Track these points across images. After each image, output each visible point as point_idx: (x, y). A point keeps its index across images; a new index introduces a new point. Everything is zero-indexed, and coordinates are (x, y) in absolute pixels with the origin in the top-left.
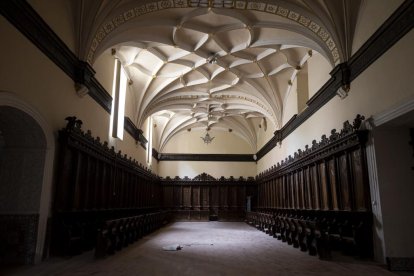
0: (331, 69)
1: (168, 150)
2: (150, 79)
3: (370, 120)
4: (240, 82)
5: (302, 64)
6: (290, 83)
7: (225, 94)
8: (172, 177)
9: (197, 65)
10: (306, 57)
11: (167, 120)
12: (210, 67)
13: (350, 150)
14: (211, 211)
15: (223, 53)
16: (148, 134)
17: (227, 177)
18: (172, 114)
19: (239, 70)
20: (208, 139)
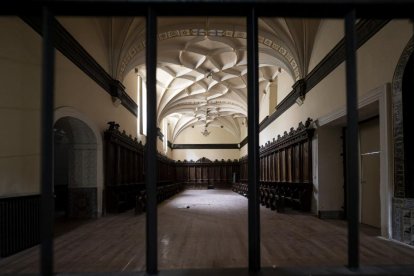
0: (293, 83)
1: (178, 141)
2: (164, 90)
3: (316, 122)
4: (229, 92)
5: (273, 78)
6: (265, 92)
7: (218, 100)
8: (182, 160)
9: (198, 79)
10: (277, 73)
11: (176, 120)
12: (207, 80)
13: (302, 142)
14: (209, 183)
15: (216, 70)
16: (164, 130)
17: (220, 160)
18: (180, 115)
19: (228, 83)
20: (206, 133)
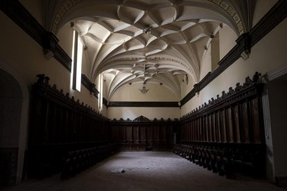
0: (237, 38)
1: (115, 99)
2: (100, 45)
3: (266, 76)
4: (168, 48)
5: (215, 34)
6: (206, 48)
7: (158, 56)
8: (118, 119)
9: (136, 35)
10: (218, 29)
11: (113, 76)
12: (146, 36)
13: (250, 99)
14: (147, 144)
15: (156, 25)
16: (100, 88)
17: (159, 118)
18: (118, 72)
19: (167, 39)
20: (144, 90)
